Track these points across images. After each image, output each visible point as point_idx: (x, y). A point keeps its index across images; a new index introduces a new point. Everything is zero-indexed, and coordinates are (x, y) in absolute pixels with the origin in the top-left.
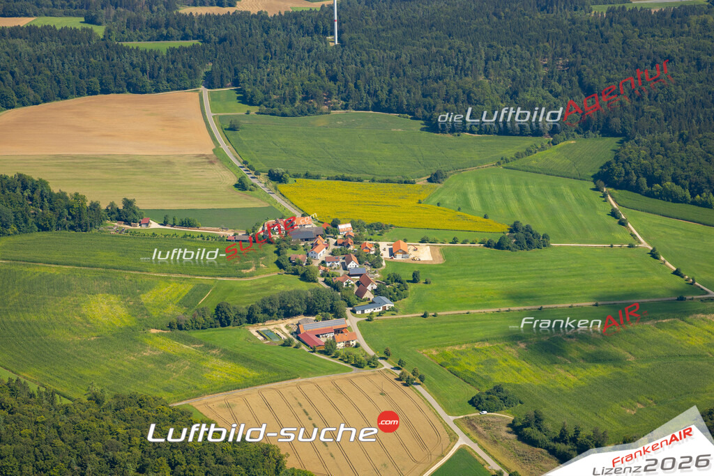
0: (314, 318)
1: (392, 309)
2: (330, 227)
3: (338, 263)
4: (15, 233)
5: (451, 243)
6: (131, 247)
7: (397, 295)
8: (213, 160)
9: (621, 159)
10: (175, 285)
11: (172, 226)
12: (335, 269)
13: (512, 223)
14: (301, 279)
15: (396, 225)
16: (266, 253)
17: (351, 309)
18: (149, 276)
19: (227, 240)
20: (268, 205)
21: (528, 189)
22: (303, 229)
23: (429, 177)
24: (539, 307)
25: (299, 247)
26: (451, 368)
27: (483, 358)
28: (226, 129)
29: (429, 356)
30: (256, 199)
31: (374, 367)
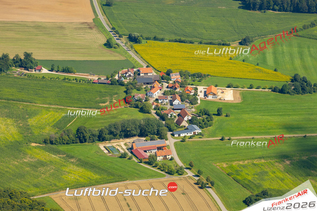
0: (144, 139)
1: (200, 134)
2: (165, 75)
3: (167, 101)
5: (248, 88)
6: (27, 86)
7: (205, 124)
8: (92, 26)
10: (53, 113)
11: (57, 72)
12: (164, 104)
13: (293, 75)
14: (139, 111)
15: (212, 74)
16: (118, 92)
17: (172, 133)
18: (36, 106)
19: (93, 83)
20: (125, 59)
21: (309, 51)
22: (146, 76)
23: (240, 41)
24: (304, 135)
25: (142, 89)
26: (234, 177)
27: (258, 170)
28: (103, 5)
29: (221, 168)
30: (117, 54)
31: (181, 174)
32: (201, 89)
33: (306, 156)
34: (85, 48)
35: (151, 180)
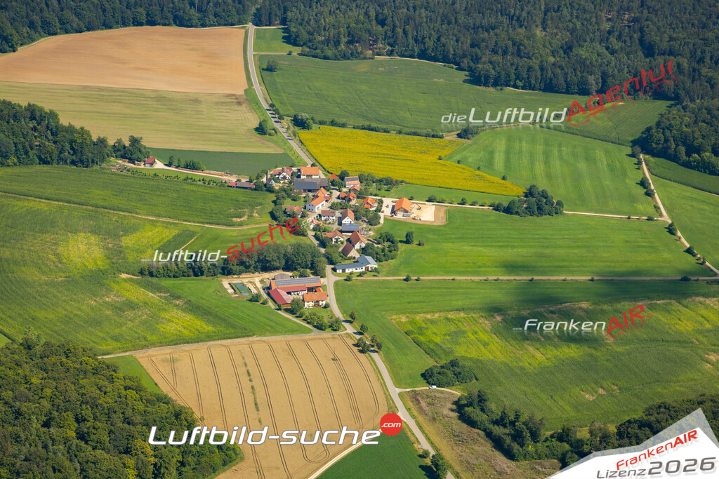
0: (290, 274)
1: (376, 270)
2: (337, 179)
3: (334, 218)
4: (15, 164)
5: (459, 204)
6: (128, 186)
7: (384, 255)
8: (241, 101)
9: (663, 125)
10: (160, 229)
11: (177, 167)
12: (330, 223)
13: (529, 187)
15: (407, 181)
16: (263, 201)
17: (333, 266)
18: (137, 218)
19: (228, 186)
20: (283, 151)
21: (560, 151)
22: (309, 180)
23: (459, 132)
24: (530, 278)
25: (300, 198)
26: (415, 337)
27: (453, 328)
28: (263, 69)
29: (397, 323)
30: (272, 145)
31: (336, 330)
32: (388, 202)
33: (529, 309)
34: (225, 134)
35: (289, 337)
